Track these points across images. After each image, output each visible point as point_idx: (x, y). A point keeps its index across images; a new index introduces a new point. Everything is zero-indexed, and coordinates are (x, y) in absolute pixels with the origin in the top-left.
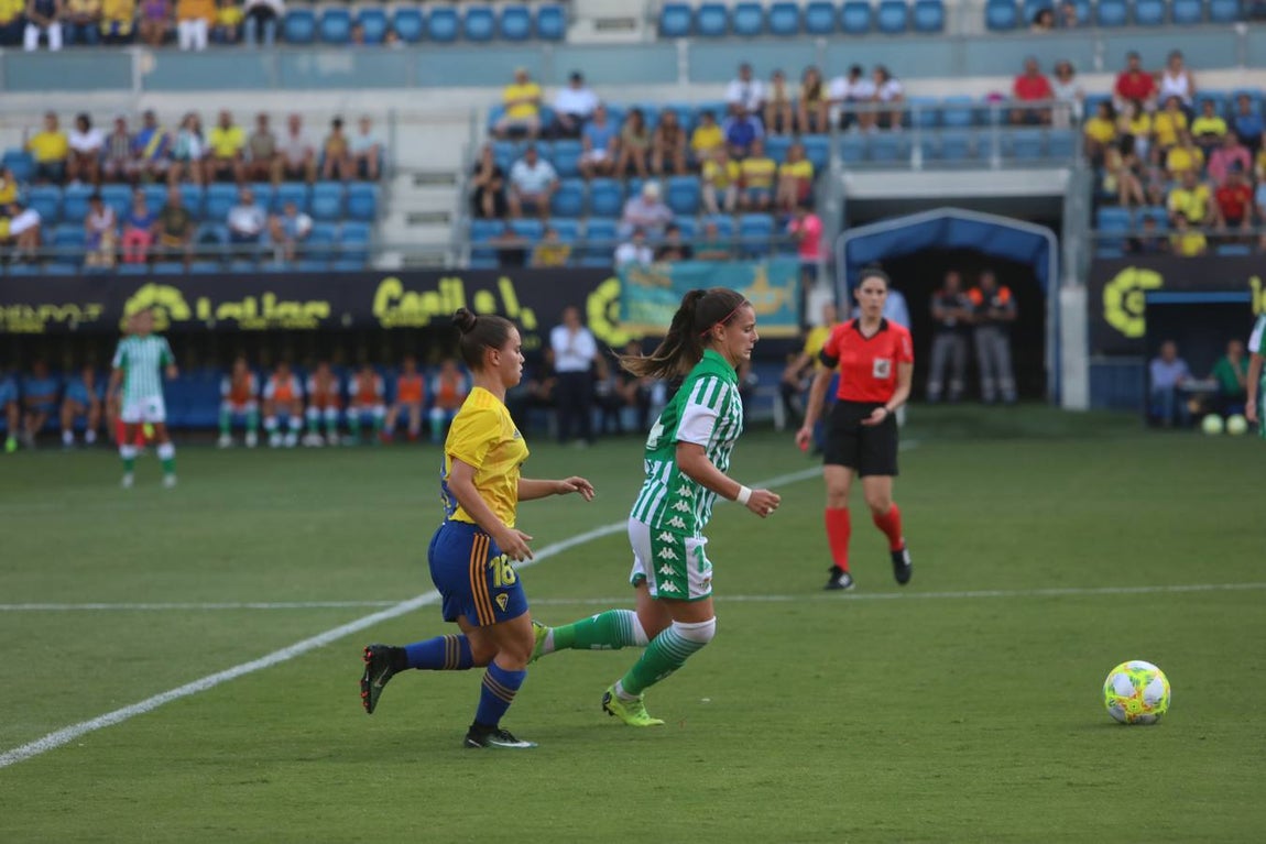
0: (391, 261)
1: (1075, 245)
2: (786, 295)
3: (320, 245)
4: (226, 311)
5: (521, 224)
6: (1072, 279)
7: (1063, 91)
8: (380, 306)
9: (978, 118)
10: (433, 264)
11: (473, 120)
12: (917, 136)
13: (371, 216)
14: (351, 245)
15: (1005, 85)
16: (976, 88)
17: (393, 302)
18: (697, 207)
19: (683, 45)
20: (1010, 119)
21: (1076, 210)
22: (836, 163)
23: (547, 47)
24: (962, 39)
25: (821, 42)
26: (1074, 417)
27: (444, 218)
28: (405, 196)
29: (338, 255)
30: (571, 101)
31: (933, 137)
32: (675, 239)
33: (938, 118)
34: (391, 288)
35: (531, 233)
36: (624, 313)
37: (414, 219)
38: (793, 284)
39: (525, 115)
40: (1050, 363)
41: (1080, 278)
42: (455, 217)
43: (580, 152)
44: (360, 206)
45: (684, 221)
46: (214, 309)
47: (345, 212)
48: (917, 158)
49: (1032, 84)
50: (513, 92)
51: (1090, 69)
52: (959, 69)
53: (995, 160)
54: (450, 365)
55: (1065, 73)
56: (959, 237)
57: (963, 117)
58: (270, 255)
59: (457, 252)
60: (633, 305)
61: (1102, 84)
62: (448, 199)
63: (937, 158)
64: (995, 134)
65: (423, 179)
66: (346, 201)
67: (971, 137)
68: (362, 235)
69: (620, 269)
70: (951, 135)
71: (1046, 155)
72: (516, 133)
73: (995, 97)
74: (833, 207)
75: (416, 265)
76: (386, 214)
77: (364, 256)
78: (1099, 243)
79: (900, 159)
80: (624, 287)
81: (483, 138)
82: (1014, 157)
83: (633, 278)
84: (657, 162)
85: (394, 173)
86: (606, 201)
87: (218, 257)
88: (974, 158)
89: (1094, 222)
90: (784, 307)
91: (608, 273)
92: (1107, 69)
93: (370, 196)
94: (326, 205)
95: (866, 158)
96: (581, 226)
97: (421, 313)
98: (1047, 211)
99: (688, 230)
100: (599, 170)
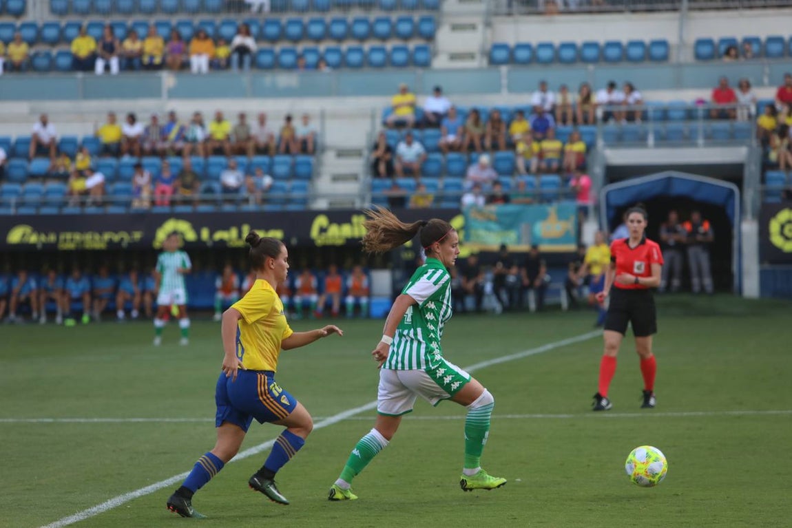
0: (322, 204)
1: (751, 194)
2: (568, 225)
3: (277, 194)
4: (220, 235)
5: (402, 181)
6: (749, 216)
7: (743, 98)
8: (314, 233)
9: (690, 115)
10: (348, 206)
11: (373, 117)
12: (651, 126)
13: (310, 177)
14: (297, 194)
15: (707, 94)
16: (688, 96)
17: (323, 230)
18: (513, 171)
19: (504, 69)
20: (709, 116)
21: (752, 172)
22: (600, 143)
23: (420, 71)
24: (680, 66)
25: (591, 67)
26: (751, 302)
27: (354, 177)
28: (331, 164)
29: (289, 201)
30: (434, 105)
31: (660, 126)
32: (498, 191)
33: (664, 115)
34: (321, 221)
35: (409, 187)
36: (467, 237)
37: (336, 178)
38: (573, 219)
39: (406, 113)
40: (735, 268)
41: (753, 215)
42: (362, 177)
43: (439, 136)
44: (302, 170)
45: (505, 179)
46: (211, 234)
47: (293, 174)
48: (651, 140)
49: (724, 93)
50: (398, 99)
51: (760, 84)
52: (678, 84)
53: (701, 141)
54: (358, 269)
55: (745, 86)
56: (677, 190)
57: (680, 114)
58: (246, 201)
59: (363, 198)
60: (473, 232)
61: (768, 93)
62: (357, 166)
63: (664, 140)
64: (700, 125)
65: (342, 153)
66: (294, 166)
67: (685, 126)
68: (304, 188)
69: (464, 209)
70: (672, 126)
71: (732, 138)
72: (400, 124)
73: (701, 102)
74: (598, 170)
75: (338, 207)
76: (319, 175)
77: (305, 201)
78: (766, 193)
79: (640, 140)
80: (466, 220)
81: (379, 128)
82: (712, 139)
83: (472, 215)
84: (488, 142)
85: (324, 149)
86: (456, 167)
87: (214, 202)
88: (688, 140)
89: (763, 180)
90: (567, 233)
91: (457, 212)
92: (771, 84)
93: (309, 164)
94: (281, 169)
95: (619, 140)
96: (440, 183)
97: (340, 237)
98: (734, 173)
99: (507, 185)
100: (451, 148)
